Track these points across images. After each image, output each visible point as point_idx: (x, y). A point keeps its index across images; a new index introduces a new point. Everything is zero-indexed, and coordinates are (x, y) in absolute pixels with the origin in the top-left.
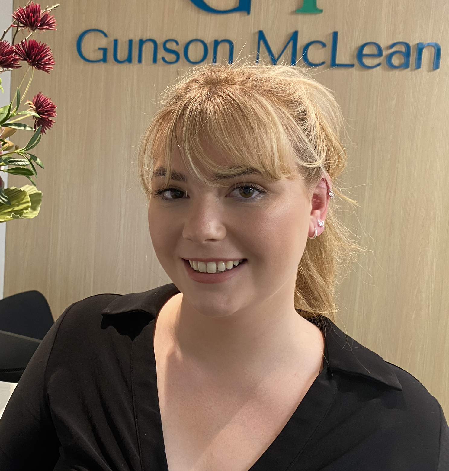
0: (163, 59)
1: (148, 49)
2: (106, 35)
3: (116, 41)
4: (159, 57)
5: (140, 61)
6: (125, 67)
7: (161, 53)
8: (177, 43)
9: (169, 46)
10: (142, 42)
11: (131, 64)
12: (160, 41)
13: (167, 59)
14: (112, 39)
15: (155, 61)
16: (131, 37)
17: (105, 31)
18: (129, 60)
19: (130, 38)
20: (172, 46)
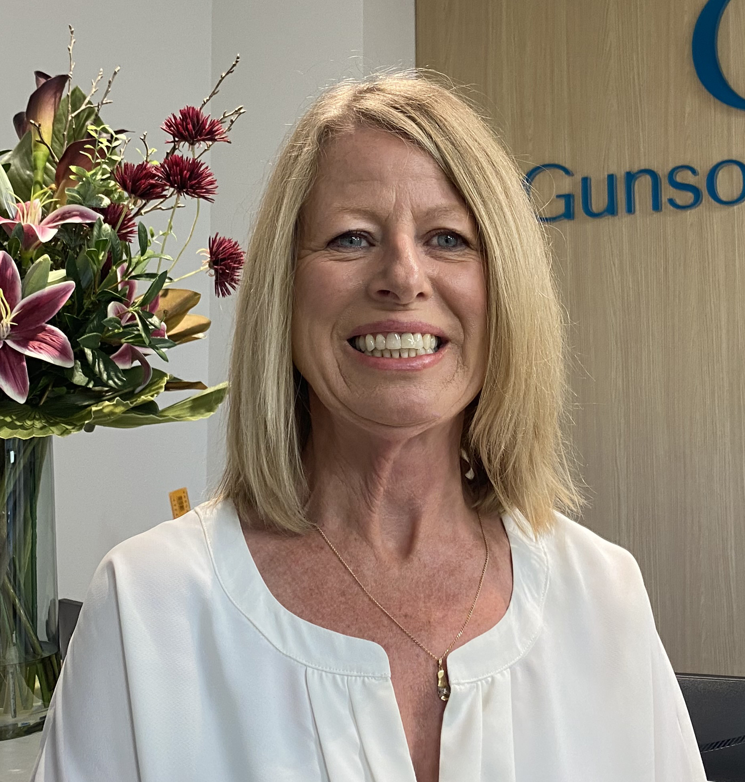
0: (672, 202)
1: (643, 186)
2: (567, 172)
3: (586, 181)
4: (664, 199)
5: (630, 210)
6: (606, 223)
7: (668, 192)
8: (694, 171)
9: (680, 178)
10: (631, 177)
11: (616, 218)
12: (663, 172)
13: (679, 202)
14: (578, 178)
15: (657, 206)
16: (613, 169)
17: (567, 166)
18: (611, 210)
19: (611, 173)
20: (685, 177)
